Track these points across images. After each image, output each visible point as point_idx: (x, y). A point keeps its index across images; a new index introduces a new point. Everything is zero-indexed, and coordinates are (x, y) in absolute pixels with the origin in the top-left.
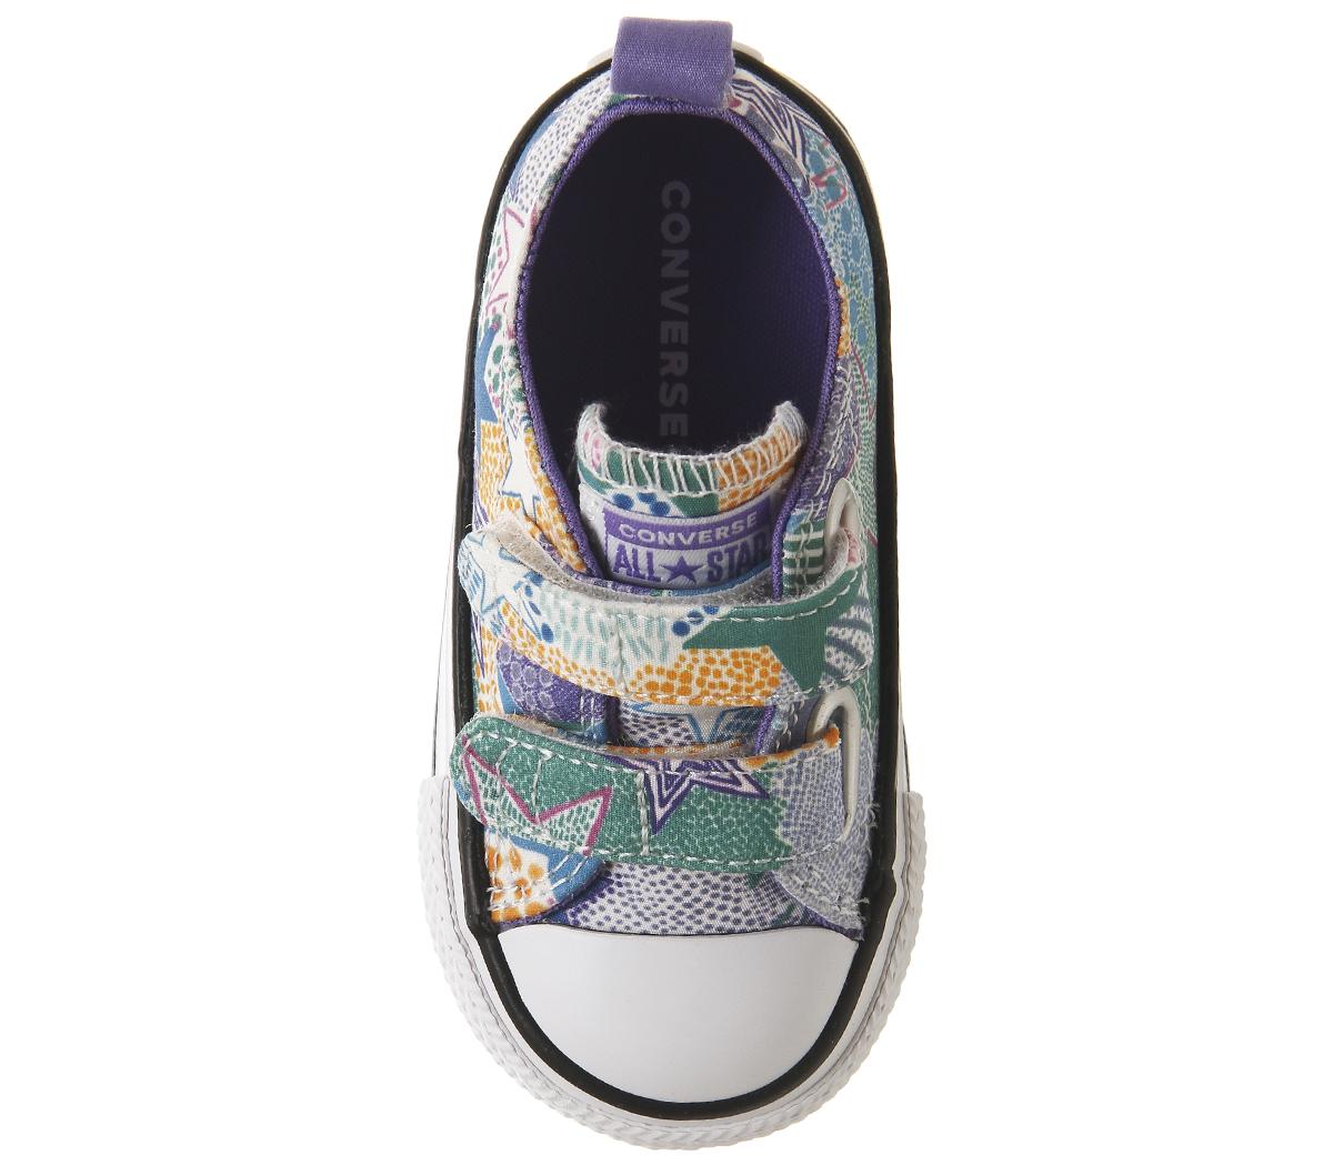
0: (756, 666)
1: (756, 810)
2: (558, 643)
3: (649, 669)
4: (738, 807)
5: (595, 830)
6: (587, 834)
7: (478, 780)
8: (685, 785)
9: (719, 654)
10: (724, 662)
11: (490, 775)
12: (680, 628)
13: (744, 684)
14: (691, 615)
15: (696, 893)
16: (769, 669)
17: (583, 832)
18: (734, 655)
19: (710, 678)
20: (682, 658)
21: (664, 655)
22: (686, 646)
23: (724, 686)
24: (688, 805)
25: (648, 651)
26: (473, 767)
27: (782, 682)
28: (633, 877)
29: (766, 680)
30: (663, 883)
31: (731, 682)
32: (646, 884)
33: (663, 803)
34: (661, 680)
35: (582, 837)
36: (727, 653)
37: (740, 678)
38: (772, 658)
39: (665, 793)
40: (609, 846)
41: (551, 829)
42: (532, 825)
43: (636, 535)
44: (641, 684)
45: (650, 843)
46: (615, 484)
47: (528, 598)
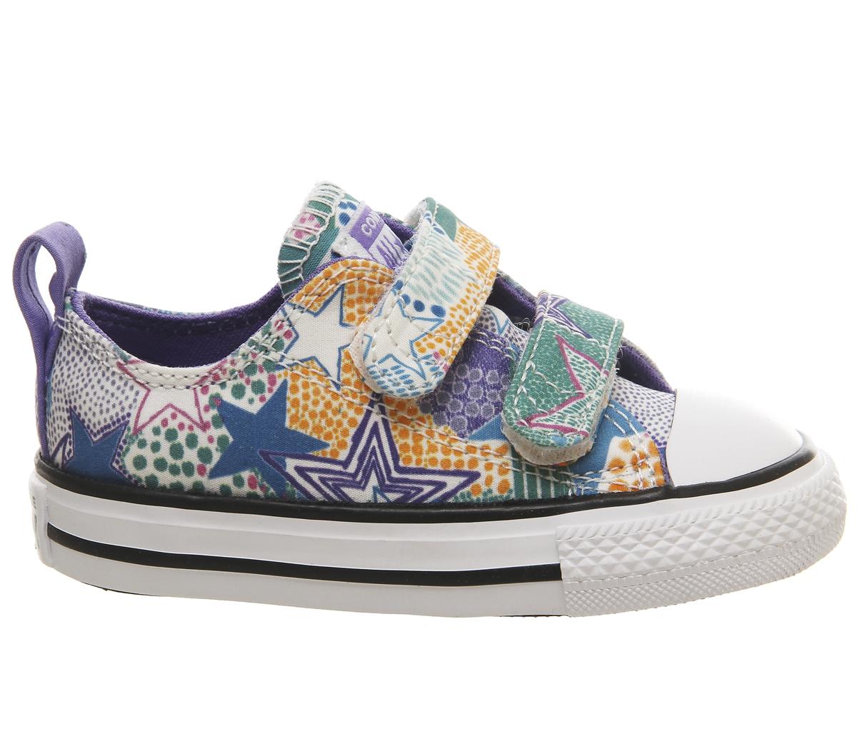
40: (601, 358)
41: (588, 387)
42: (585, 399)
43: (370, 227)
44: (478, 272)
45: (600, 342)
46: (332, 214)
47: (411, 305)
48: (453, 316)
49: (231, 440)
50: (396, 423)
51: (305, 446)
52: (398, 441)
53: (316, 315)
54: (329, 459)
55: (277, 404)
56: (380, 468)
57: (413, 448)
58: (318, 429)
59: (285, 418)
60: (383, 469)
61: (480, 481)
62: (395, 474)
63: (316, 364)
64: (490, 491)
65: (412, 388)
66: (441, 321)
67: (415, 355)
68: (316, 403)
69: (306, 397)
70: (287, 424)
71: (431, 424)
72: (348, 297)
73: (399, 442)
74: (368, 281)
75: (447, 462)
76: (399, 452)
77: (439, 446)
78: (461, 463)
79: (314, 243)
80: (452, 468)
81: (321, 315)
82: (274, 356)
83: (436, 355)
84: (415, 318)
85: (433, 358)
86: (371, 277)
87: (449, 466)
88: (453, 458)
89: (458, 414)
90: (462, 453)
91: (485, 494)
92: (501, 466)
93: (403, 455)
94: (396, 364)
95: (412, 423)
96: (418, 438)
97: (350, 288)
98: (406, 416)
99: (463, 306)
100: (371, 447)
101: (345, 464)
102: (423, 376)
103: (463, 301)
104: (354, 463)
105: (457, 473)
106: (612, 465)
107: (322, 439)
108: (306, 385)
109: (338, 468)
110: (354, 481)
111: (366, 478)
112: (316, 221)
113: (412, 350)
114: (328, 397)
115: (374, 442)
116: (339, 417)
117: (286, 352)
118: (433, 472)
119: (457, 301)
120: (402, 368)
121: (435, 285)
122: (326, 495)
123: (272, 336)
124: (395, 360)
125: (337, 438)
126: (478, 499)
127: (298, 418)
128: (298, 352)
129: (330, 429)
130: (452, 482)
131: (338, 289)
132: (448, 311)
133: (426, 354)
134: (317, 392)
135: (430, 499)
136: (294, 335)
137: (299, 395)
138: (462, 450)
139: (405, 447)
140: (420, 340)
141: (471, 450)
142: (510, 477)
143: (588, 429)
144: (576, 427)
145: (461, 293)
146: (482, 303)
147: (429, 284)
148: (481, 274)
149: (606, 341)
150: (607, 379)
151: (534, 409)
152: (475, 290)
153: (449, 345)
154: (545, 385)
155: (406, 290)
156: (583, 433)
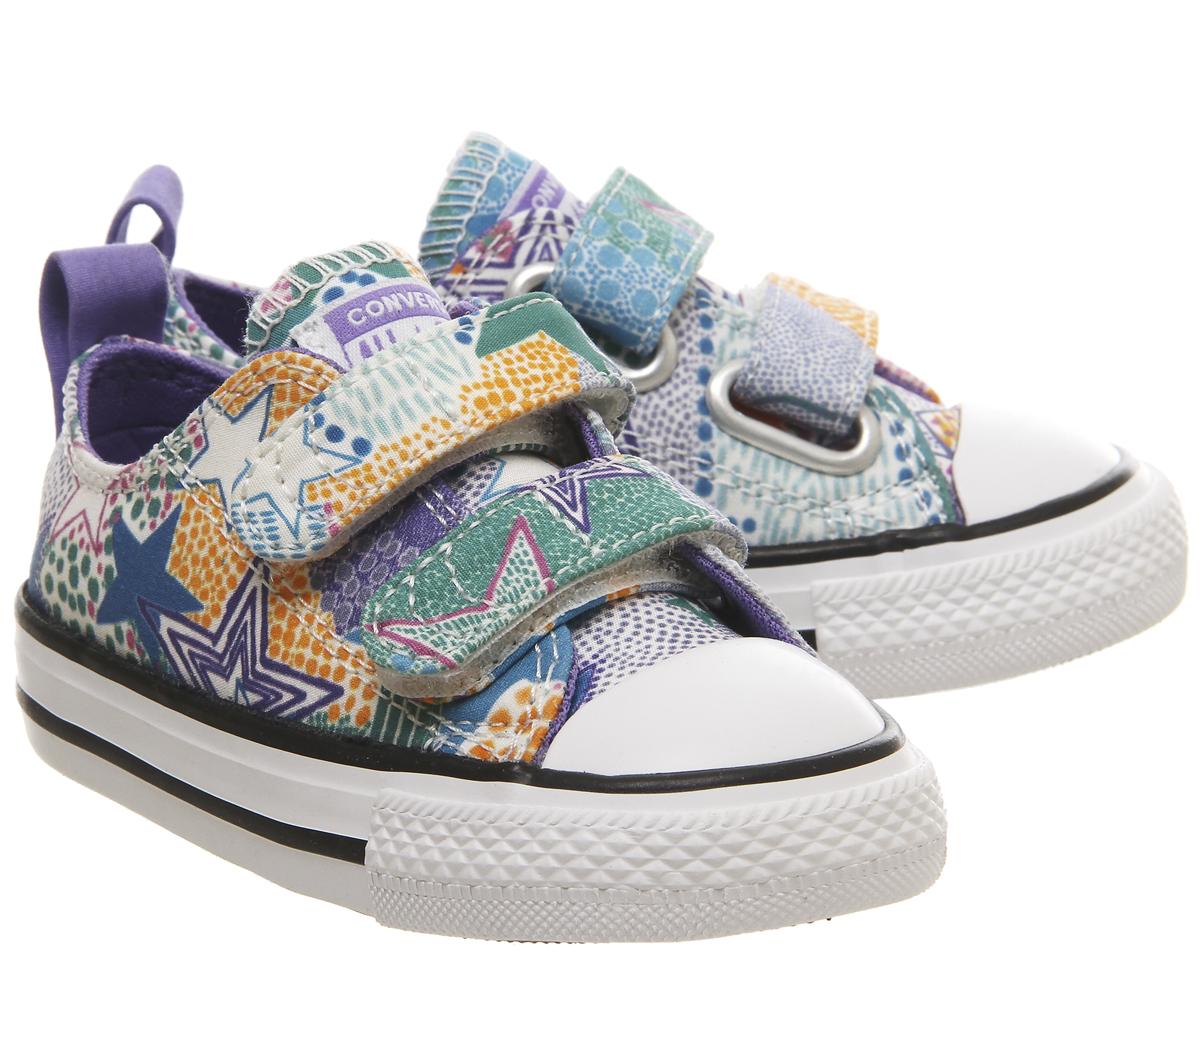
0: (547, 353)
1: (651, 485)
2: (377, 443)
3: (467, 389)
4: (635, 485)
5: (540, 559)
6: (535, 567)
7: (410, 636)
8: (577, 485)
9: (509, 352)
10: (520, 359)
11: (416, 628)
12: (462, 338)
13: (550, 371)
14: (461, 322)
16: (559, 353)
17: (531, 569)
18: (523, 349)
19: (520, 376)
20: (485, 367)
21: (467, 370)
22: (480, 353)
23: (535, 378)
24: (594, 499)
25: (453, 371)
26: (396, 632)
27: (576, 360)
28: (608, 646)
29: (563, 362)
32: (623, 645)
33: (574, 507)
34: (484, 393)
35: (534, 574)
36: (515, 348)
37: (542, 367)
38: (554, 343)
39: (568, 497)
40: (562, 562)
41: (504, 598)
42: (485, 613)
43: (366, 314)
44: (471, 405)
45: (593, 541)
46: (316, 286)
47: (322, 430)
48: (378, 458)
49: (115, 574)
50: (277, 594)
51: (180, 603)
52: (271, 622)
53: (234, 421)
54: (200, 627)
55: (163, 537)
56: (247, 657)
57: (285, 636)
58: (196, 582)
59: (166, 559)
60: (249, 655)
61: (341, 701)
62: (259, 668)
63: (217, 489)
64: (348, 718)
65: (277, 547)
66: (357, 461)
67: (301, 502)
68: (202, 544)
69: (194, 532)
70: (168, 566)
71: (315, 606)
72: (276, 404)
73: (273, 622)
74: (304, 388)
75: (312, 664)
76: (269, 637)
77: (312, 639)
78: (326, 669)
79: (277, 321)
80: (317, 675)
81: (239, 423)
82: (179, 468)
83: (328, 508)
84: (322, 450)
85: (322, 511)
86: (310, 382)
87: (314, 671)
88: (321, 660)
89: (349, 599)
90: (332, 656)
91: (341, 721)
92: (370, 686)
93: (273, 642)
94: (270, 508)
95: (295, 600)
96: (293, 622)
97: (279, 391)
98: (290, 588)
99: (402, 446)
100: (244, 621)
101: (215, 638)
102: (295, 533)
103: (406, 441)
104: (224, 639)
105: (320, 683)
106: (496, 719)
107: (198, 597)
108: (198, 517)
109: (207, 642)
110: (219, 665)
111: (232, 663)
112: (289, 291)
113: (301, 495)
114: (216, 539)
115: (248, 617)
116: (220, 571)
117: (190, 466)
118: (296, 675)
119: (397, 438)
120: (276, 516)
121: (376, 409)
122: (193, 678)
123: (183, 440)
124: (271, 502)
125: (212, 599)
126: (332, 727)
127: (179, 560)
128: (204, 469)
129: (207, 585)
130: (314, 694)
131: (265, 391)
132: (375, 449)
133: (314, 504)
134: (206, 530)
135: (286, 713)
136: (204, 444)
137: (187, 530)
138: (334, 653)
139: (277, 629)
140: (316, 483)
141: (343, 654)
142: (373, 704)
143: (457, 657)
144: (439, 650)
145: (410, 428)
146: (440, 449)
147: (366, 406)
148: (475, 409)
149: (612, 542)
150: (543, 593)
151: (403, 611)
152: (439, 428)
153: (353, 497)
154: (447, 582)
155: (325, 408)
156: (444, 660)
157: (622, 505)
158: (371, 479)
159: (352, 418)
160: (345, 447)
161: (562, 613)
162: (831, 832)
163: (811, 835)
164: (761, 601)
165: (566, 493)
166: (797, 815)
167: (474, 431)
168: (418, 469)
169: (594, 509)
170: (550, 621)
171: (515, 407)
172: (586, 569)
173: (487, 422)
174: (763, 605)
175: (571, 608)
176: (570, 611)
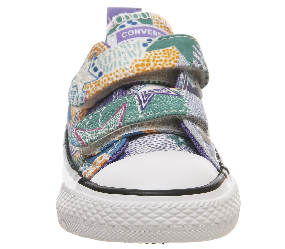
0: (171, 53)
1: (177, 99)
2: (105, 74)
3: (136, 61)
4: (170, 98)
5: (122, 116)
8: (152, 95)
9: (159, 51)
10: (160, 54)
11: (83, 132)
12: (145, 45)
13: (168, 59)
14: (148, 40)
15: (159, 145)
16: (175, 54)
18: (164, 51)
19: (157, 59)
20: (147, 55)
21: (140, 55)
22: (148, 50)
23: (161, 61)
24: (153, 100)
25: (135, 55)
26: (78, 132)
27: (180, 57)
29: (175, 56)
30: (147, 144)
31: (164, 59)
33: (145, 102)
34: (140, 63)
36: (161, 50)
37: (166, 57)
38: (176, 50)
39: (145, 99)
40: (128, 118)
41: (107, 127)
42: (100, 131)
43: (127, 34)
44: (134, 66)
45: (142, 113)
46: (119, 23)
47: (93, 68)
48: (102, 78)
61: (77, 153)
64: (76, 158)
65: (73, 102)
66: (98, 79)
67: (83, 89)
70: (71, 106)
83: (87, 92)
84: (92, 74)
85: (85, 93)
94: (76, 90)
99: (109, 76)
102: (77, 99)
103: (111, 74)
106: (94, 164)
112: (113, 24)
113: (83, 87)
119: (109, 73)
120: (76, 93)
121: (108, 63)
124: (77, 88)
131: (94, 54)
132: (103, 76)
133: (85, 90)
140: (87, 84)
142: (80, 155)
143: (86, 143)
144: (83, 140)
145: (114, 70)
146: (119, 78)
147: (106, 62)
148: (135, 67)
149: (148, 114)
150: (117, 127)
151: (83, 126)
152: (121, 72)
153: (93, 90)
154: (98, 119)
155: (96, 62)
156: (83, 143)
157: (161, 103)
158: (99, 85)
159: (101, 65)
160: (97, 74)
161: (124, 134)
162: (153, 214)
163: (145, 214)
164: (197, 141)
165: (146, 97)
166: (141, 207)
167: (131, 74)
168: (111, 84)
169: (151, 104)
170: (120, 136)
171: (149, 68)
172: (133, 122)
173: (136, 72)
174: (198, 143)
175: (128, 133)
176: (127, 134)
